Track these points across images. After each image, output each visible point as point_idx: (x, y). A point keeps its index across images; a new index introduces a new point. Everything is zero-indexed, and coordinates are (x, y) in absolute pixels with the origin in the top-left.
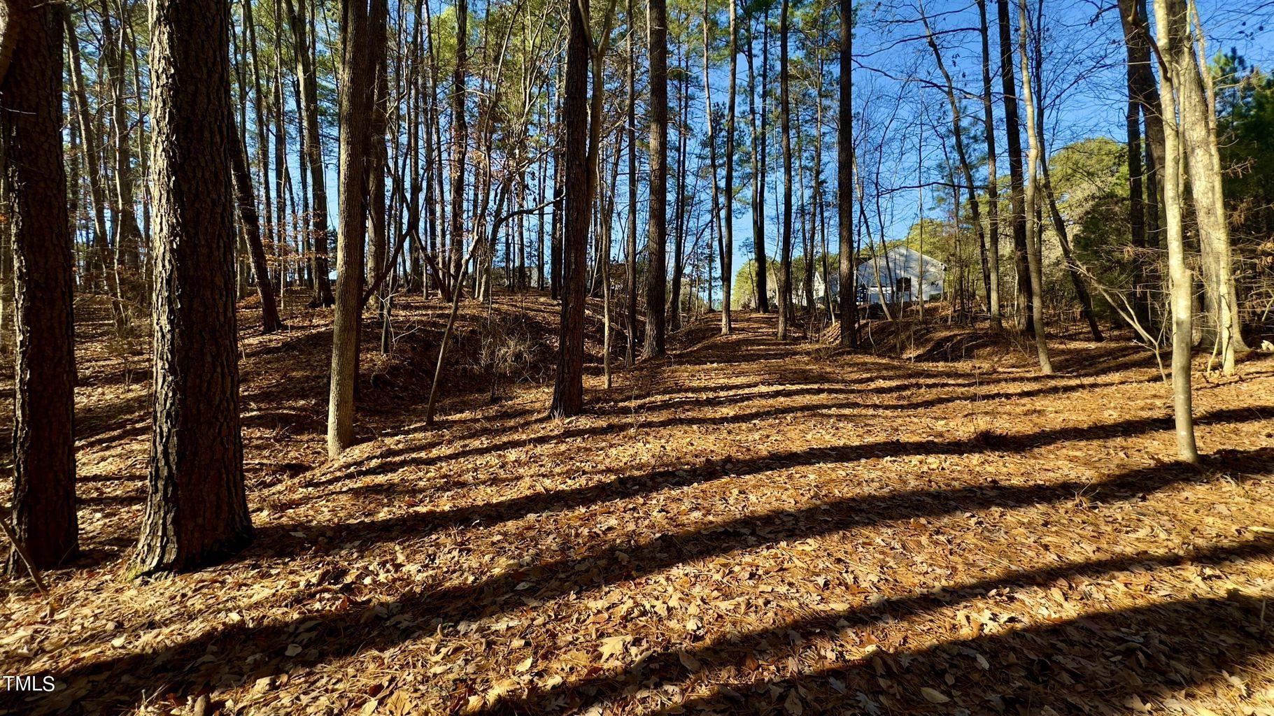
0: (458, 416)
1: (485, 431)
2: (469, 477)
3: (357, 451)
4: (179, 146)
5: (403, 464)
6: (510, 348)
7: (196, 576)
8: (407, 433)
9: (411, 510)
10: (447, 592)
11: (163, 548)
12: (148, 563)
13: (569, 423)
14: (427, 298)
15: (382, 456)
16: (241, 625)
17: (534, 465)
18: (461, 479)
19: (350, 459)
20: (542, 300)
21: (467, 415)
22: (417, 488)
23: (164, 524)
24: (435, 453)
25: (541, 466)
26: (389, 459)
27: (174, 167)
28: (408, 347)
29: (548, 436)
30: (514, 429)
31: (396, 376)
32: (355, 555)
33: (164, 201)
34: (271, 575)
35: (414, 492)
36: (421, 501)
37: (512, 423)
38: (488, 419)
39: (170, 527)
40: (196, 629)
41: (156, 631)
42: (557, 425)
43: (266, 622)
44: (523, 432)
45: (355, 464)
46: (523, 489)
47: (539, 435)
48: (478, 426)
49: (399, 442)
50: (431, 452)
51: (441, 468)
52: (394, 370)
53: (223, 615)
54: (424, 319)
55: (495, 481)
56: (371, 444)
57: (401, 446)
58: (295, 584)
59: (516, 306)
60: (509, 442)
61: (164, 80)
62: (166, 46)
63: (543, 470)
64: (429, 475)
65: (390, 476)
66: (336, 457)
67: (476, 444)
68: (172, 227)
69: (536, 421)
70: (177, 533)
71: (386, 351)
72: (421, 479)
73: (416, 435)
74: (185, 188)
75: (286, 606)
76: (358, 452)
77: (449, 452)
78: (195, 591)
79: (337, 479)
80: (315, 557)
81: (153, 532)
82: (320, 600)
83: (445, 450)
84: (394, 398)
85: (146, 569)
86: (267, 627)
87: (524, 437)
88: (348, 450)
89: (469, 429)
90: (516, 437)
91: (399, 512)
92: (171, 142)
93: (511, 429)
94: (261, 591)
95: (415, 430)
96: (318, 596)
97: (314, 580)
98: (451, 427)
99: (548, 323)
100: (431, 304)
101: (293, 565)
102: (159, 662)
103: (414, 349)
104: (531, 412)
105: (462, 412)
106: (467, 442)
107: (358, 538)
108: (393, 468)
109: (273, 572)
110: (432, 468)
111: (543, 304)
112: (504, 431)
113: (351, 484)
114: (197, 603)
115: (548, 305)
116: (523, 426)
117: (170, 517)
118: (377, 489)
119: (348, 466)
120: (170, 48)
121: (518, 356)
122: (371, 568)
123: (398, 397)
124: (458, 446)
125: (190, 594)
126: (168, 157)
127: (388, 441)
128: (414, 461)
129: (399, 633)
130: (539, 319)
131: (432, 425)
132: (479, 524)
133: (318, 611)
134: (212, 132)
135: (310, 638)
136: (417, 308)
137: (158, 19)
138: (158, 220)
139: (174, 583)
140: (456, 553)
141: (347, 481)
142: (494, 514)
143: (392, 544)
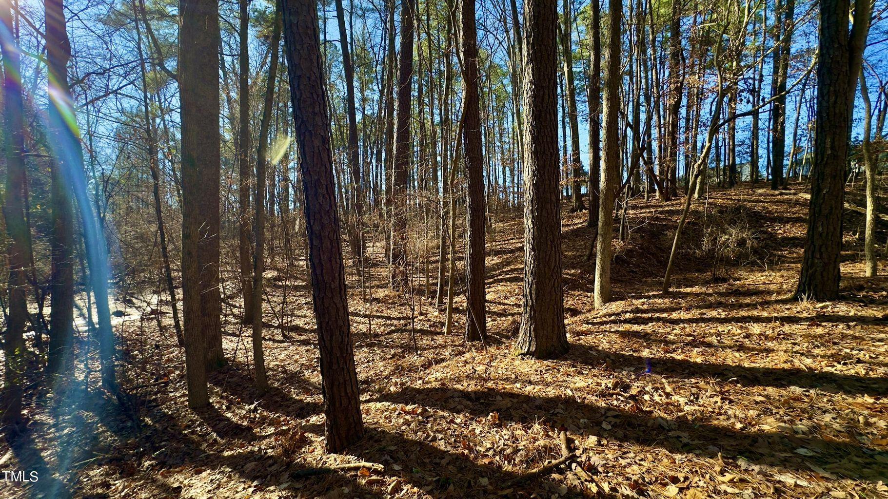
0: (688, 290)
1: (719, 305)
2: (714, 340)
3: (614, 306)
4: (537, 127)
5: (651, 320)
6: (731, 236)
7: (545, 362)
8: (649, 297)
9: (668, 355)
10: (716, 429)
11: (530, 343)
12: (524, 348)
13: (822, 308)
14: (648, 200)
15: (631, 312)
16: (573, 398)
17: (784, 342)
18: (706, 340)
19: (609, 311)
20: (761, 191)
21: (696, 289)
22: (667, 339)
23: (530, 330)
24: (675, 315)
25: (795, 344)
26: (638, 315)
27: (535, 139)
28: (638, 236)
29: (795, 317)
30: (754, 306)
31: (631, 257)
32: (633, 377)
33: (530, 158)
34: (582, 374)
35: (667, 343)
36: (674, 351)
37: (748, 300)
38: (720, 294)
39: (532, 332)
40: (551, 392)
41: (533, 386)
42: (806, 307)
43: (586, 402)
44: (763, 310)
45: (614, 314)
46: (778, 360)
47: (783, 314)
48: (711, 299)
49: (643, 304)
50: (671, 314)
51: (684, 328)
52: (629, 252)
53: (562, 389)
54: (649, 215)
55: (741, 348)
56: (623, 302)
57: (645, 307)
58: (599, 384)
59: (731, 199)
60: (749, 317)
61: (530, 93)
62: (531, 75)
63: (797, 348)
64: (675, 331)
65: (643, 327)
66: (600, 308)
67: (713, 313)
68: (533, 172)
69: (777, 302)
70: (536, 337)
71: (623, 239)
72: (669, 333)
73: (656, 300)
74: (539, 149)
75: (597, 396)
76: (616, 306)
77: (688, 317)
78: (546, 370)
79: (606, 323)
80: (606, 370)
81: (525, 333)
82: (617, 400)
83: (684, 315)
84: (629, 272)
85: (523, 352)
86: (587, 405)
87: (765, 314)
88: (607, 304)
89: (703, 300)
90: (755, 313)
91: (658, 355)
92: (533, 126)
93: (748, 305)
94: (580, 382)
95: (655, 296)
96: (614, 396)
97: (610, 385)
98: (686, 297)
99: (770, 212)
100: (652, 204)
101: (595, 371)
102: (537, 403)
103: (642, 237)
104: (770, 293)
105: (691, 286)
106: (704, 311)
107: (632, 365)
108: (645, 321)
109: (584, 372)
110: (677, 327)
111: (761, 195)
112: (741, 306)
113: (615, 328)
114: (548, 377)
115: (768, 195)
116: (762, 304)
117: (533, 327)
118: (636, 334)
119: (610, 315)
120: (533, 75)
121: (741, 243)
122: (647, 389)
123: (633, 272)
124: (695, 313)
125: (544, 371)
126: (532, 134)
127: (635, 301)
128: (659, 319)
129: (682, 445)
130: (758, 208)
131: (666, 294)
132: (737, 382)
133: (616, 406)
134: (550, 114)
135: (616, 423)
136: (642, 208)
137: (527, 62)
138: (527, 169)
139: (535, 363)
140: (718, 399)
141: (613, 325)
142: (750, 377)
143: (659, 377)
